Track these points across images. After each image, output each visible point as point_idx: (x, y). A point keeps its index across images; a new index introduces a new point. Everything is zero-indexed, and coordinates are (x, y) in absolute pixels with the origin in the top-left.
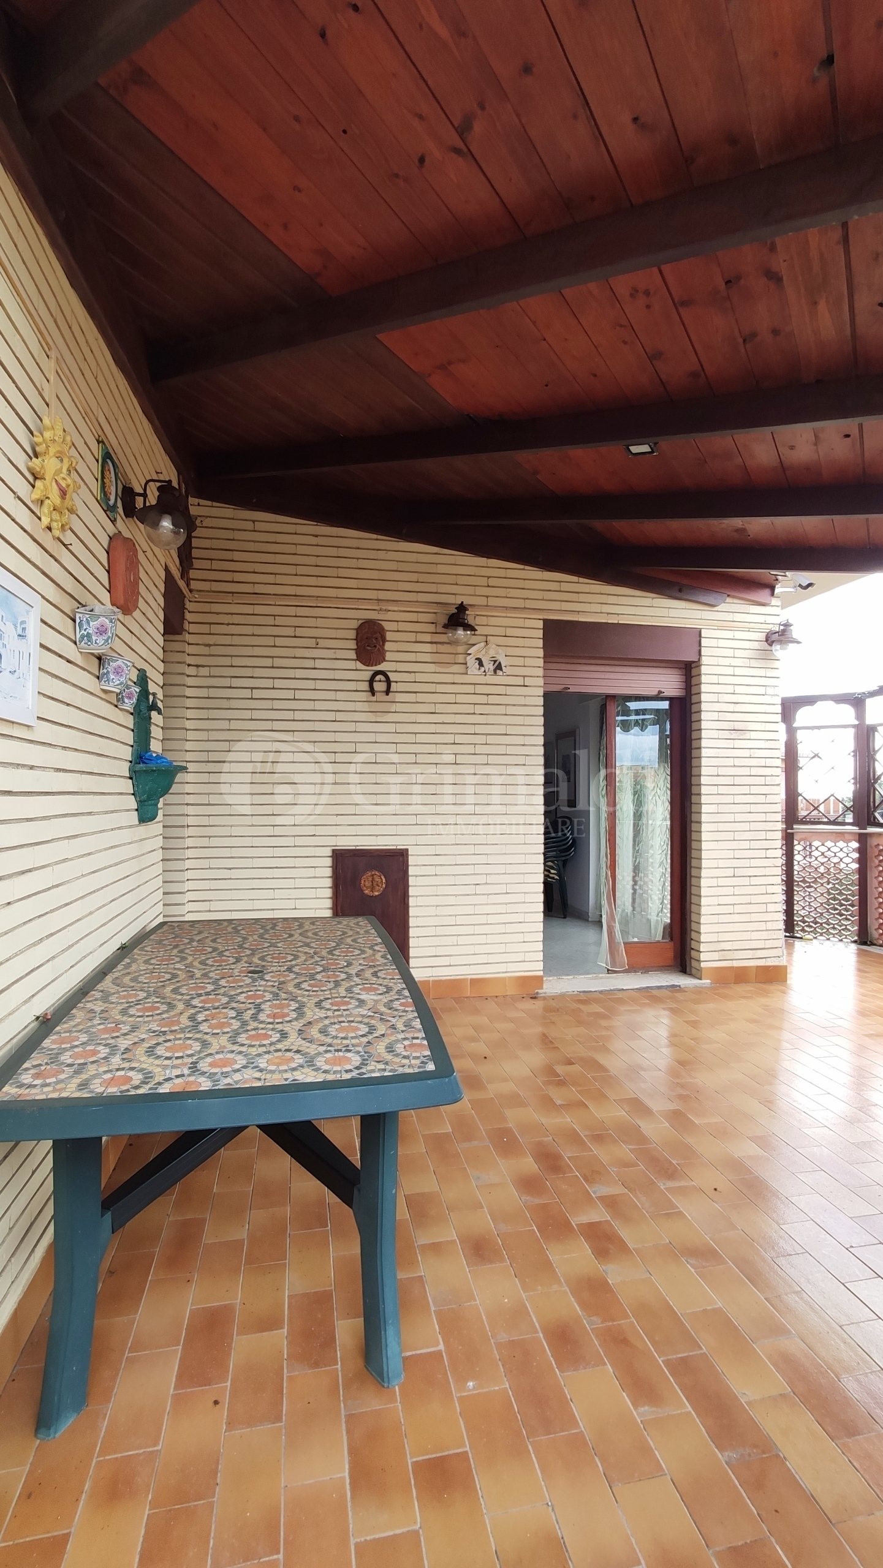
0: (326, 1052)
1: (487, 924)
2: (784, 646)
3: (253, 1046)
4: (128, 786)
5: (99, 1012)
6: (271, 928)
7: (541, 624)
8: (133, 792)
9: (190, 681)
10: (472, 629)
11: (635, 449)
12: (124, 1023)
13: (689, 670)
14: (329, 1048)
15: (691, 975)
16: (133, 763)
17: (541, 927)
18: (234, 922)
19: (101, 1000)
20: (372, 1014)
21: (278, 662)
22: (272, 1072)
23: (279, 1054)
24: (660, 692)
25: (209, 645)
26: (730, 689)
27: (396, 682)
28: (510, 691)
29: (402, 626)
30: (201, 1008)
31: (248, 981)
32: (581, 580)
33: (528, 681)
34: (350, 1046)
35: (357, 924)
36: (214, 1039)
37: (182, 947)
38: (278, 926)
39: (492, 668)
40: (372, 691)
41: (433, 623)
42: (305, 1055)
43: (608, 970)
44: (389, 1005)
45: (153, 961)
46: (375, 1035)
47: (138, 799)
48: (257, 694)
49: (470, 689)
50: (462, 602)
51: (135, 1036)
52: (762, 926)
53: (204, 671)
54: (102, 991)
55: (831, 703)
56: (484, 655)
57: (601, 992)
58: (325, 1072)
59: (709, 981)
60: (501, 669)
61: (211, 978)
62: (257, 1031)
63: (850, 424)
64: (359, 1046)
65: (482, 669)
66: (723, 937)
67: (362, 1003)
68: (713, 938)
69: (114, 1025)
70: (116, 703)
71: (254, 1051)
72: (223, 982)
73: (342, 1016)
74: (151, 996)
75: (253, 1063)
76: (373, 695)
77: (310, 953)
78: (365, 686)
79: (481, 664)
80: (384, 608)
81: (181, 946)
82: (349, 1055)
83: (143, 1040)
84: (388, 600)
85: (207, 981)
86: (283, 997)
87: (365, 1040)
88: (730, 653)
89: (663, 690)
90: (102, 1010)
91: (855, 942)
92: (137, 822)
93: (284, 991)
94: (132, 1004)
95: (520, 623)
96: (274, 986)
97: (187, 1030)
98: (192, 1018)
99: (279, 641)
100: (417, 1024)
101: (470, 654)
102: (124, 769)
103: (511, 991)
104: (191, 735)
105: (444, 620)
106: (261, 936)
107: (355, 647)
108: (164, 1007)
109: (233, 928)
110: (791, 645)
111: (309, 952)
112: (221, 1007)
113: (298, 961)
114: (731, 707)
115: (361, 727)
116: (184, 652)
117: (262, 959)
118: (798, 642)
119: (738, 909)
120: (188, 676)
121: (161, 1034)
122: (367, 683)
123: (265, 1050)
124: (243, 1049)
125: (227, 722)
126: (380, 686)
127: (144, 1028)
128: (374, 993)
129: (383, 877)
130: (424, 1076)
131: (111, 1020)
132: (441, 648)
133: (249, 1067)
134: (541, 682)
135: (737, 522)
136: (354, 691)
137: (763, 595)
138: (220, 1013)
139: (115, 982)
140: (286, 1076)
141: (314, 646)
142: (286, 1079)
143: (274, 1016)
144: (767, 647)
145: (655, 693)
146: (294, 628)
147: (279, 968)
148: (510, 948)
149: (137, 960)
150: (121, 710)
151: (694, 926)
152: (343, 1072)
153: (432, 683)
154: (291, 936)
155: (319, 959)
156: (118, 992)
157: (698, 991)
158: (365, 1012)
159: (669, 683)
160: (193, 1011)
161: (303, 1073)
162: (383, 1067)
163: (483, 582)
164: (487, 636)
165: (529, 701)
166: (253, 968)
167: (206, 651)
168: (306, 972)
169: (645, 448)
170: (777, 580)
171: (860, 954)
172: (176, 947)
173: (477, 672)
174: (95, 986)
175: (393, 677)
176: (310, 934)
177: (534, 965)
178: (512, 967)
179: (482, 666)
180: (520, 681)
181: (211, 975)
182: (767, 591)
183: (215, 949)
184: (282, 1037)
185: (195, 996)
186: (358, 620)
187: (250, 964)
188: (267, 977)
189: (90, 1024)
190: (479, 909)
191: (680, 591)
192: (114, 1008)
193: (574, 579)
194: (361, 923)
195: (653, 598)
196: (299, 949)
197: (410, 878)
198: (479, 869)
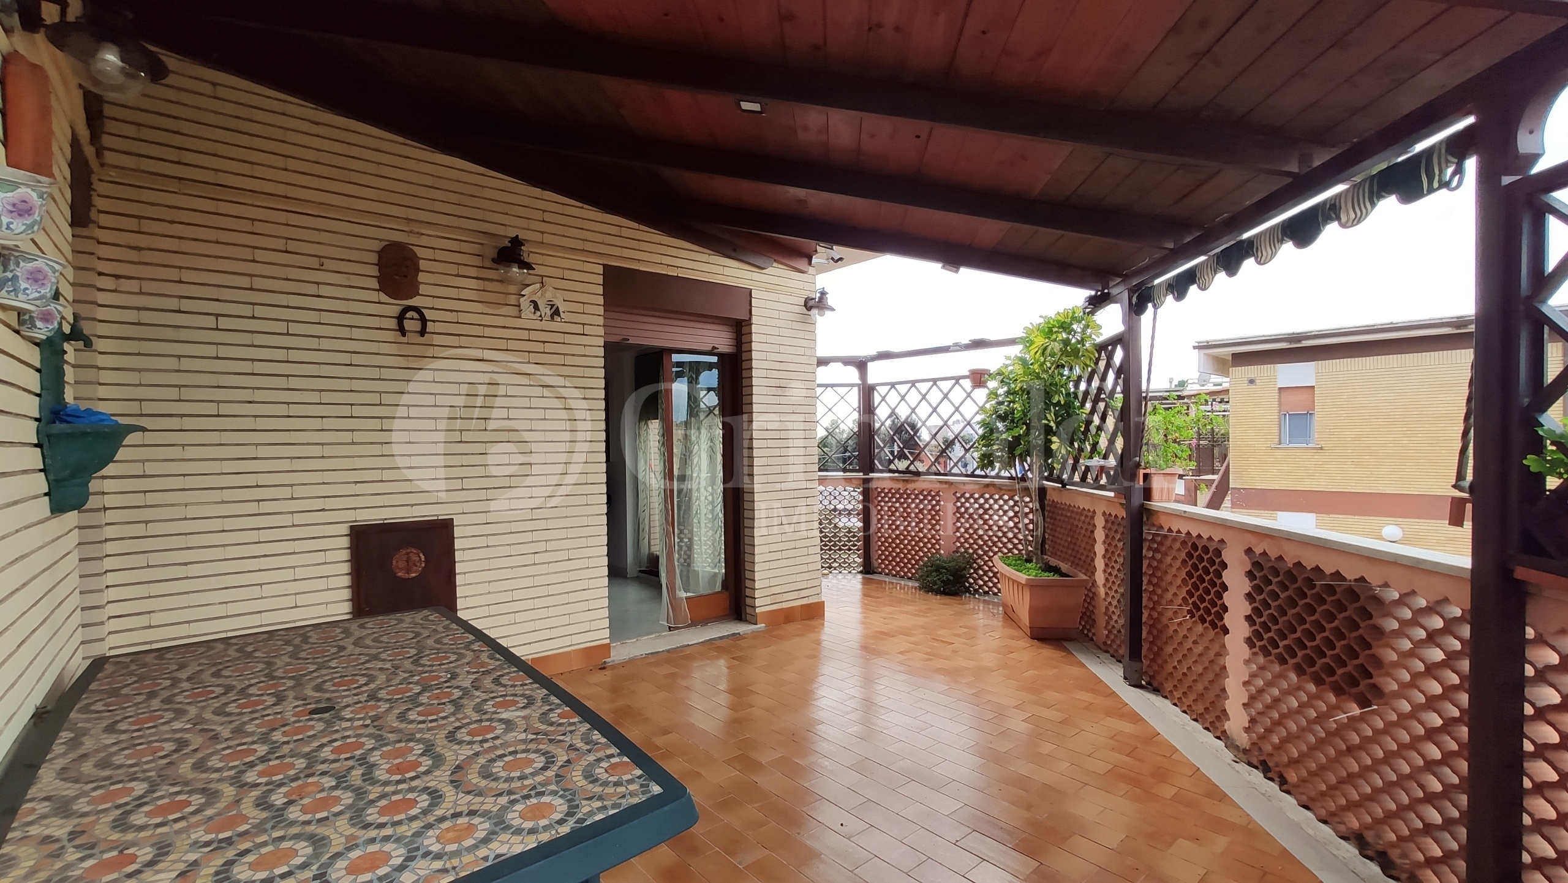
0: (513, 802)
1: (548, 596)
2: (821, 312)
3: (400, 823)
4: (34, 458)
5: (65, 837)
6: (302, 642)
7: (600, 270)
8: (42, 467)
9: (101, 297)
10: (529, 266)
11: (745, 106)
12: (133, 844)
13: (741, 329)
14: (513, 797)
15: (746, 621)
16: (43, 421)
17: (605, 592)
18: (233, 641)
19: (55, 815)
20: (535, 736)
21: (258, 283)
22: (457, 854)
23: (447, 824)
24: (714, 348)
25: (139, 249)
26: (776, 348)
27: (434, 321)
28: (569, 339)
29: (440, 255)
30: (267, 784)
31: (320, 726)
32: (642, 227)
33: (588, 330)
34: (538, 787)
35: (426, 618)
36: (325, 828)
37: (165, 694)
38: (310, 637)
39: (549, 313)
40: (402, 331)
41: (478, 255)
42: (485, 814)
43: (670, 628)
44: (544, 717)
45: (122, 726)
46: (559, 764)
47: (51, 477)
48: (224, 323)
49: (524, 335)
50: (517, 236)
51: (174, 862)
52: (805, 568)
53: (126, 285)
54: (47, 799)
55: (840, 364)
56: (540, 298)
57: (668, 651)
58: (532, 831)
59: (763, 625)
60: (559, 315)
61: (252, 734)
62: (388, 798)
63: (922, 126)
64: (550, 784)
65: (538, 313)
66: (774, 582)
67: (509, 724)
68: (766, 583)
69: (115, 853)
70: (17, 327)
71: (407, 830)
72: (277, 736)
73: (495, 748)
74: (158, 785)
75: (418, 849)
76: (404, 335)
77: (388, 669)
78: (393, 324)
79: (536, 308)
80: (416, 230)
81: (162, 692)
82: (545, 799)
83: (195, 863)
84: (421, 222)
85: (249, 739)
86: (391, 739)
87: (549, 773)
88: (776, 314)
89: (716, 346)
90: (71, 833)
91: (861, 572)
92: (48, 513)
93: (387, 729)
94: (128, 808)
95: (579, 265)
96: (367, 726)
97: (269, 826)
98: (262, 803)
99: (260, 255)
100: (596, 736)
101: (524, 296)
102: (29, 432)
103: (576, 666)
104: (105, 376)
105: (494, 254)
106: (294, 655)
107: (378, 274)
108: (197, 800)
109: (237, 651)
110: (827, 313)
111: (385, 667)
112: (302, 775)
113: (378, 682)
114: (778, 366)
115: (386, 373)
116: (93, 254)
117: (319, 688)
118: (833, 310)
119: (785, 554)
120: (100, 290)
121: (223, 845)
122: (395, 321)
123: (423, 824)
124: (388, 831)
125: (176, 359)
126: (412, 325)
127: (182, 843)
128: (514, 708)
129: (421, 555)
130: (654, 803)
131: (102, 846)
132: (489, 286)
133: (416, 857)
134: (601, 331)
135: (800, 193)
136: (377, 329)
137: (802, 264)
138: (307, 785)
139: (63, 774)
140: (482, 852)
141: (317, 267)
142: (486, 859)
143: (398, 769)
144: (805, 311)
145: (709, 348)
146: (284, 241)
147: (356, 697)
148: (574, 618)
149: (87, 730)
150: (23, 337)
151: (748, 574)
152: (557, 826)
153: (479, 325)
154: (342, 648)
155: (406, 675)
156: (84, 794)
157: (755, 635)
158: (523, 736)
159: (721, 339)
160: (256, 793)
161: (503, 843)
162: (599, 804)
163: (538, 215)
164: (542, 276)
165: (589, 351)
166: (313, 706)
167: (134, 255)
168: (400, 696)
169: (756, 107)
170: (816, 251)
171: (866, 582)
172: (152, 695)
173: (532, 316)
174: (26, 794)
175: (428, 314)
176: (368, 642)
177: (602, 635)
178: (576, 639)
179: (539, 310)
180: (579, 329)
181: (249, 728)
182: (805, 261)
183: (229, 689)
184: (433, 798)
185: (243, 768)
186: (381, 240)
187: (305, 699)
188: (347, 714)
189: (59, 865)
190: (538, 581)
191: (734, 250)
192: (94, 823)
193: (635, 225)
194: (431, 618)
195: (709, 255)
196: (368, 665)
197: (457, 553)
198: (537, 536)
